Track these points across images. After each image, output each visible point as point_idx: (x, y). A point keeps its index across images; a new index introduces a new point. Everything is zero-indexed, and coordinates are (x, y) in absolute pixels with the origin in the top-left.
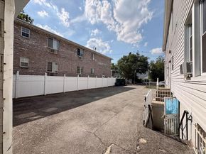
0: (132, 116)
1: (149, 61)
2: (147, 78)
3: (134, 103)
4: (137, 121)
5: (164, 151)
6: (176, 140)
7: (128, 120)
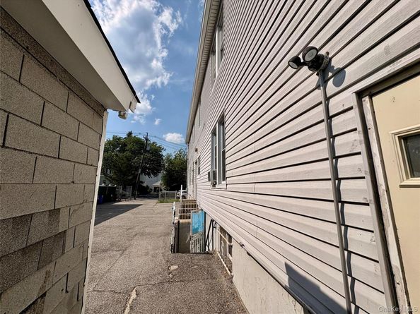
0: (150, 247)
1: (164, 153)
2: (158, 184)
3: (148, 230)
4: (160, 251)
5: (196, 267)
6: (205, 253)
7: (147, 254)
